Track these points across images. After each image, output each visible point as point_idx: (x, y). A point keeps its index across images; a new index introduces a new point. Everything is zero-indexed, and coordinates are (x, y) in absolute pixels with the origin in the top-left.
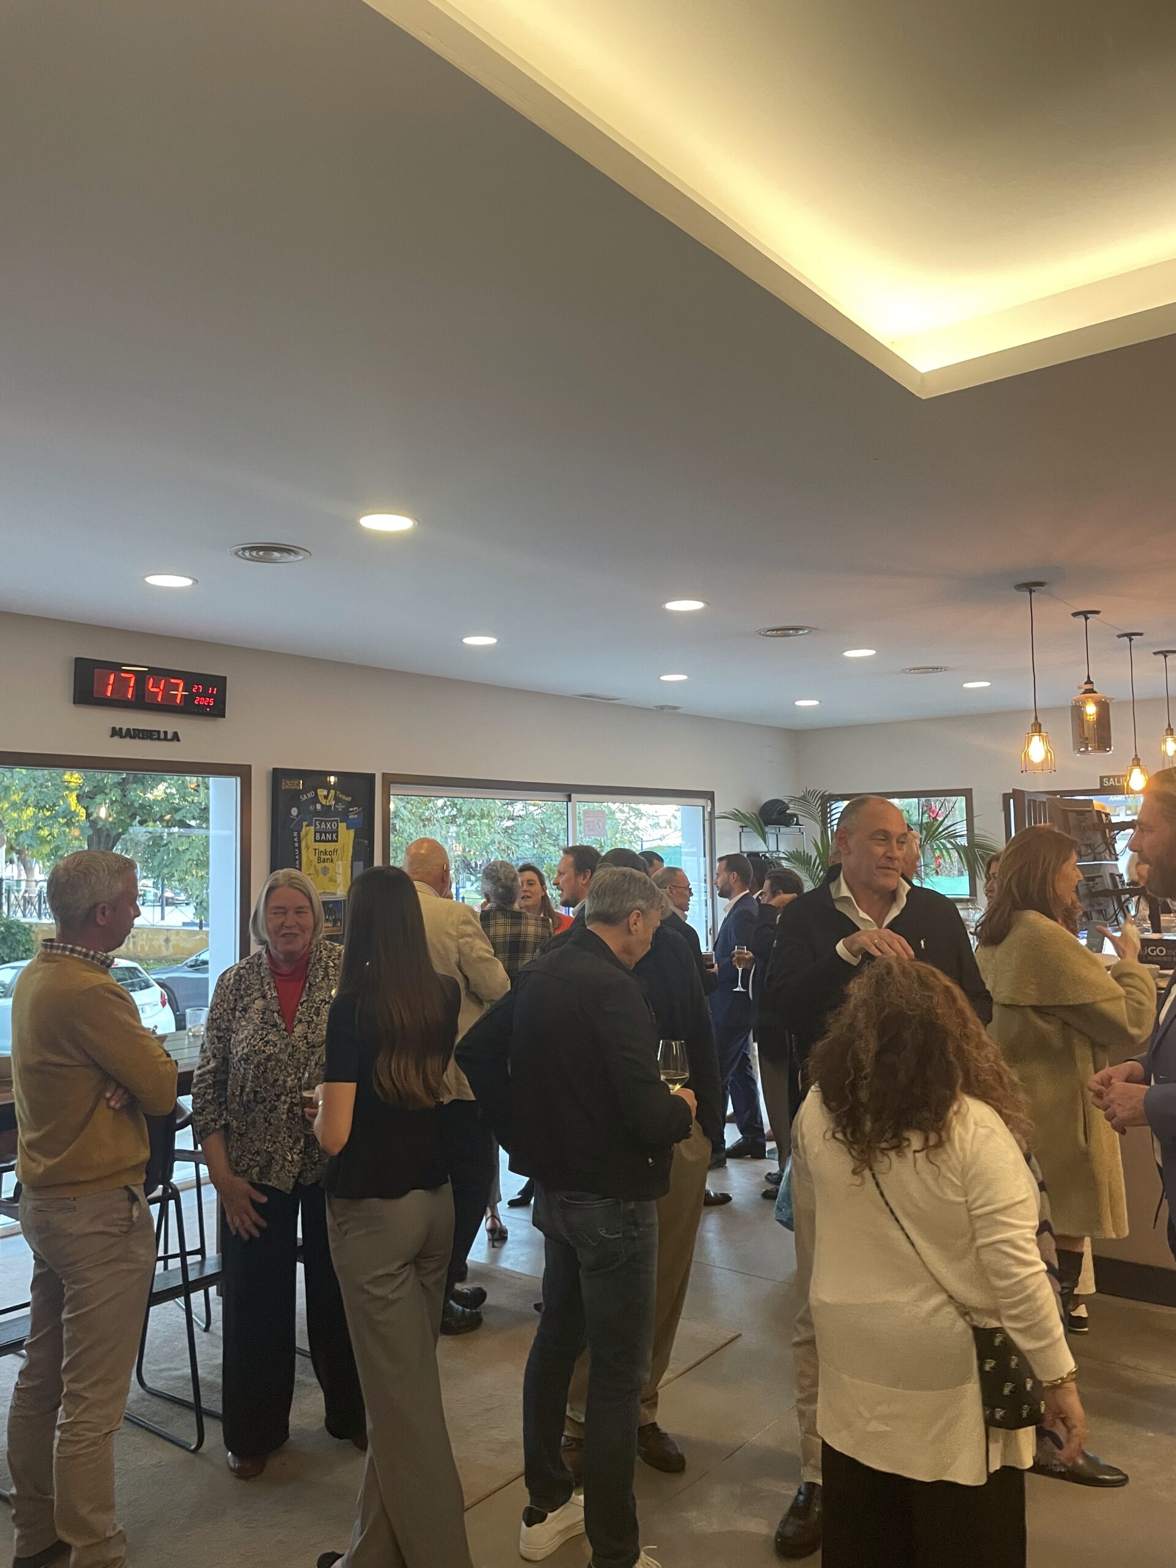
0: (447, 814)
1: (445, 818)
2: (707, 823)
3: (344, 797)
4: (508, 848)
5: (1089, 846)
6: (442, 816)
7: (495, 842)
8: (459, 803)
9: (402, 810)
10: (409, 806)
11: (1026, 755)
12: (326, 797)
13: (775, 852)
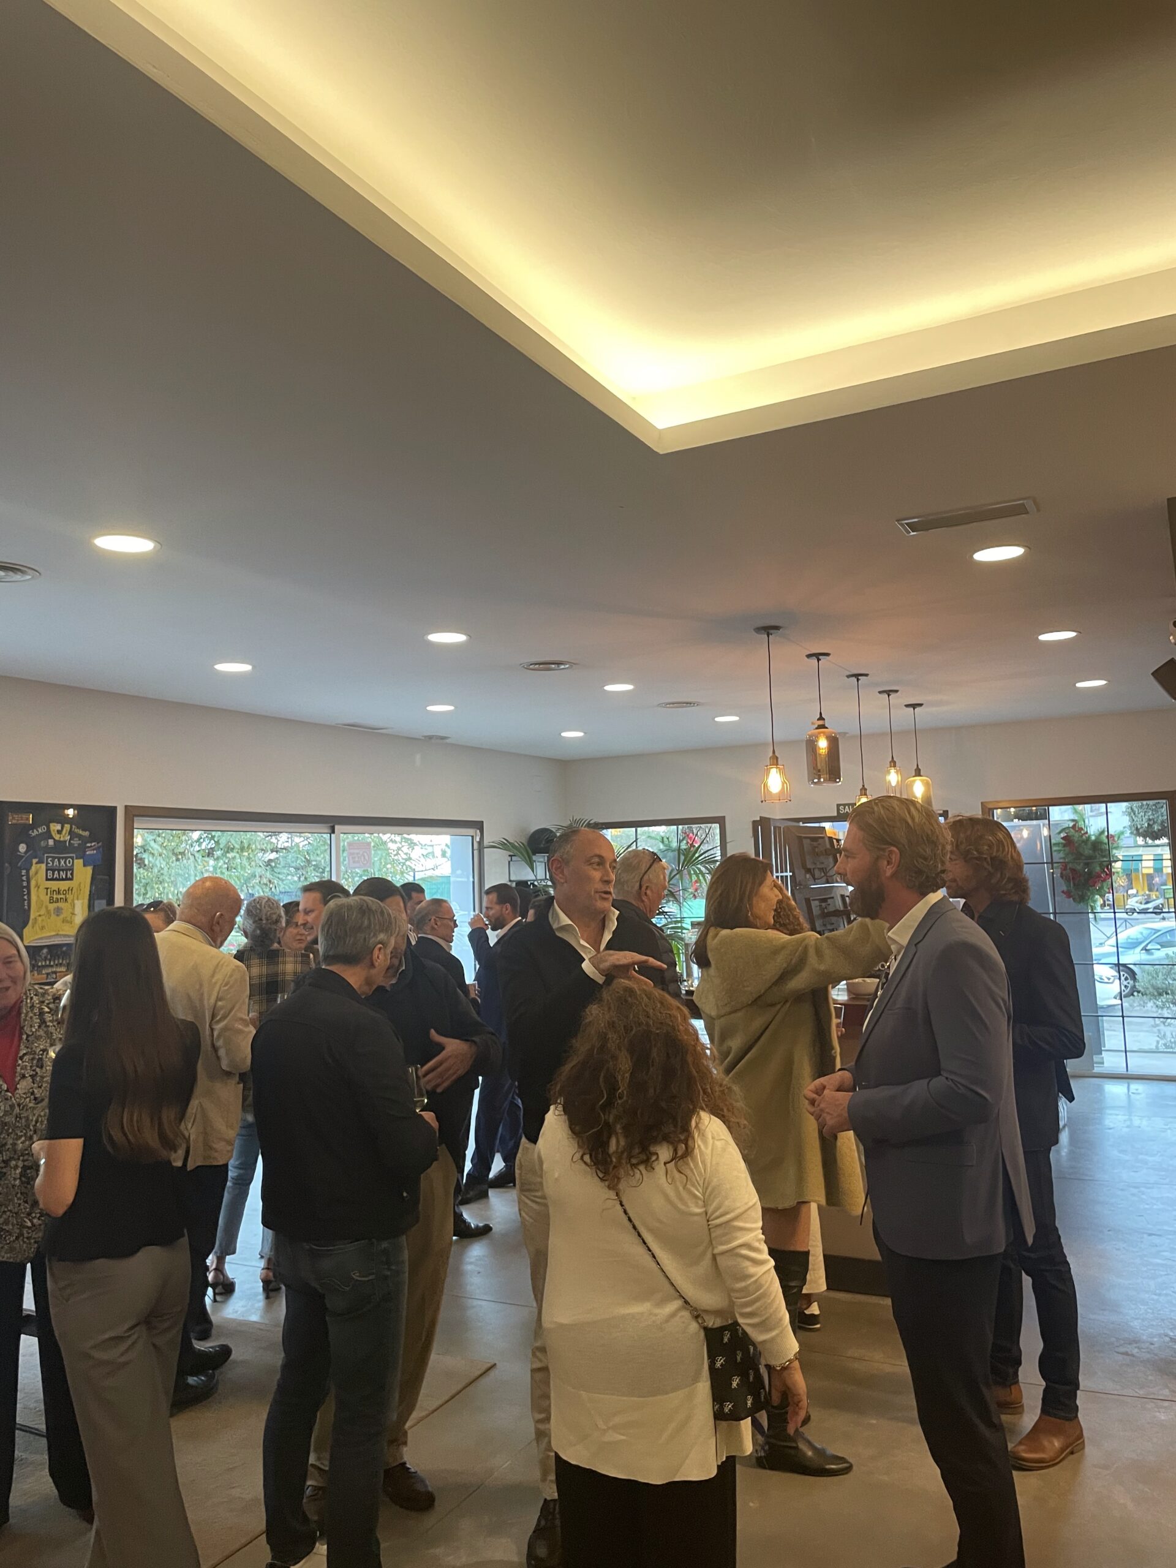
0: (203, 847)
1: (202, 851)
2: (476, 852)
3: (81, 832)
4: (270, 881)
5: (822, 870)
6: (198, 849)
7: (255, 876)
8: (217, 835)
9: (152, 843)
10: (159, 839)
11: (765, 786)
12: (59, 832)
13: (543, 880)
